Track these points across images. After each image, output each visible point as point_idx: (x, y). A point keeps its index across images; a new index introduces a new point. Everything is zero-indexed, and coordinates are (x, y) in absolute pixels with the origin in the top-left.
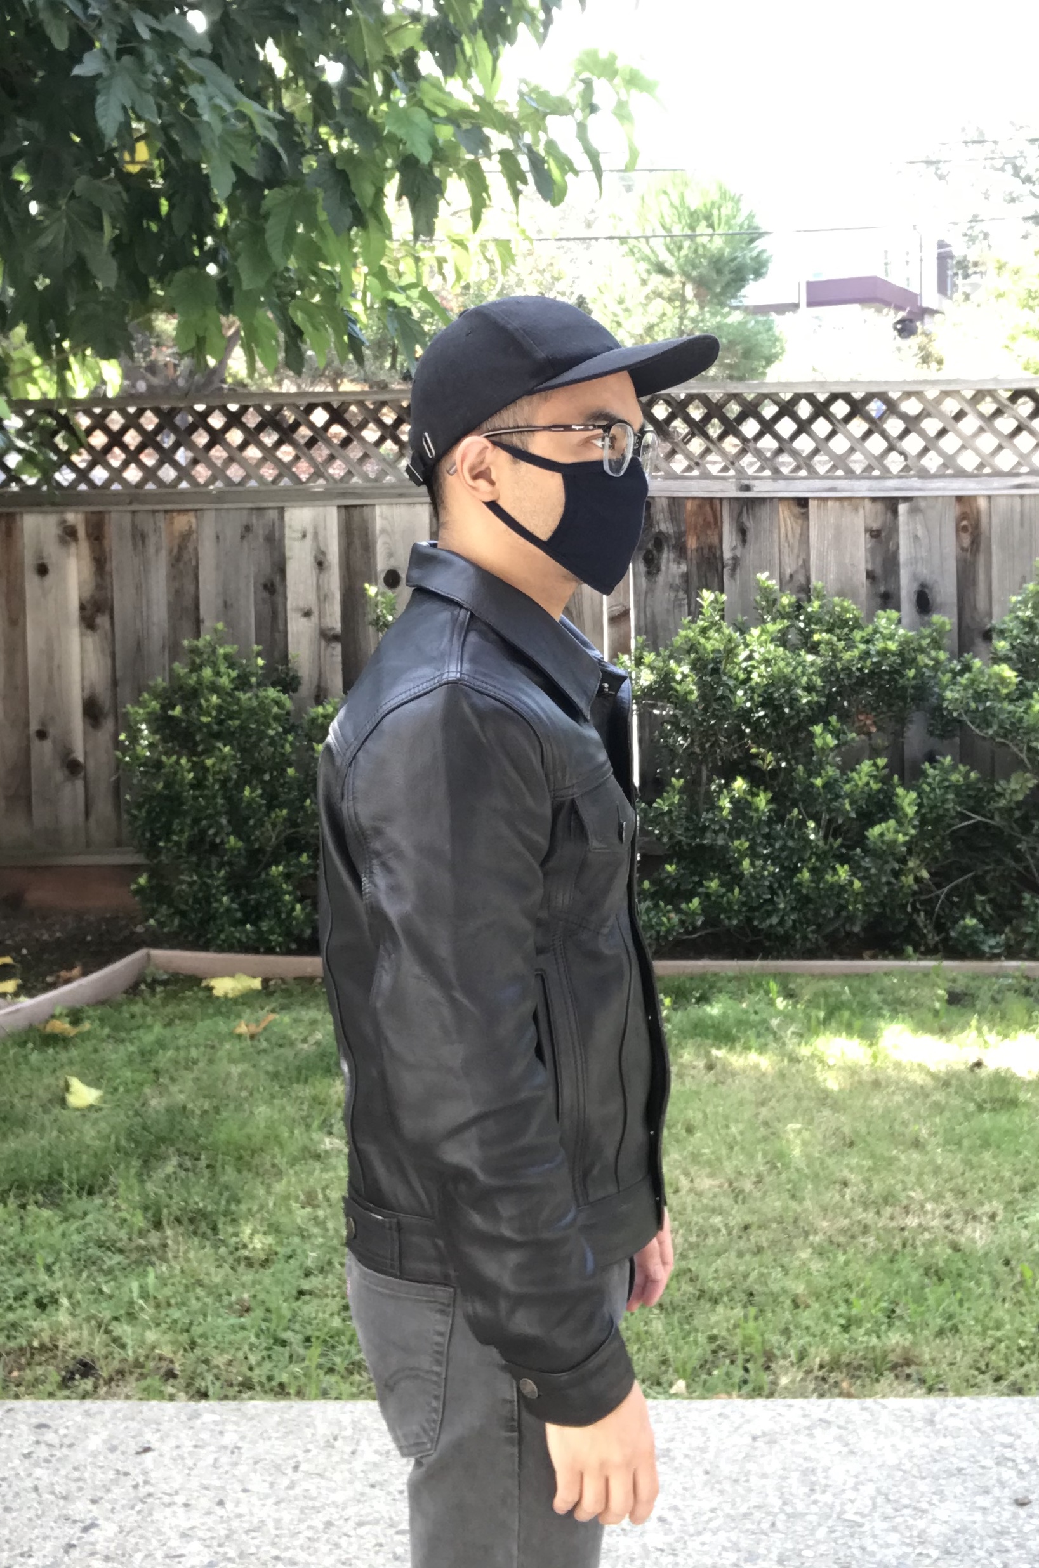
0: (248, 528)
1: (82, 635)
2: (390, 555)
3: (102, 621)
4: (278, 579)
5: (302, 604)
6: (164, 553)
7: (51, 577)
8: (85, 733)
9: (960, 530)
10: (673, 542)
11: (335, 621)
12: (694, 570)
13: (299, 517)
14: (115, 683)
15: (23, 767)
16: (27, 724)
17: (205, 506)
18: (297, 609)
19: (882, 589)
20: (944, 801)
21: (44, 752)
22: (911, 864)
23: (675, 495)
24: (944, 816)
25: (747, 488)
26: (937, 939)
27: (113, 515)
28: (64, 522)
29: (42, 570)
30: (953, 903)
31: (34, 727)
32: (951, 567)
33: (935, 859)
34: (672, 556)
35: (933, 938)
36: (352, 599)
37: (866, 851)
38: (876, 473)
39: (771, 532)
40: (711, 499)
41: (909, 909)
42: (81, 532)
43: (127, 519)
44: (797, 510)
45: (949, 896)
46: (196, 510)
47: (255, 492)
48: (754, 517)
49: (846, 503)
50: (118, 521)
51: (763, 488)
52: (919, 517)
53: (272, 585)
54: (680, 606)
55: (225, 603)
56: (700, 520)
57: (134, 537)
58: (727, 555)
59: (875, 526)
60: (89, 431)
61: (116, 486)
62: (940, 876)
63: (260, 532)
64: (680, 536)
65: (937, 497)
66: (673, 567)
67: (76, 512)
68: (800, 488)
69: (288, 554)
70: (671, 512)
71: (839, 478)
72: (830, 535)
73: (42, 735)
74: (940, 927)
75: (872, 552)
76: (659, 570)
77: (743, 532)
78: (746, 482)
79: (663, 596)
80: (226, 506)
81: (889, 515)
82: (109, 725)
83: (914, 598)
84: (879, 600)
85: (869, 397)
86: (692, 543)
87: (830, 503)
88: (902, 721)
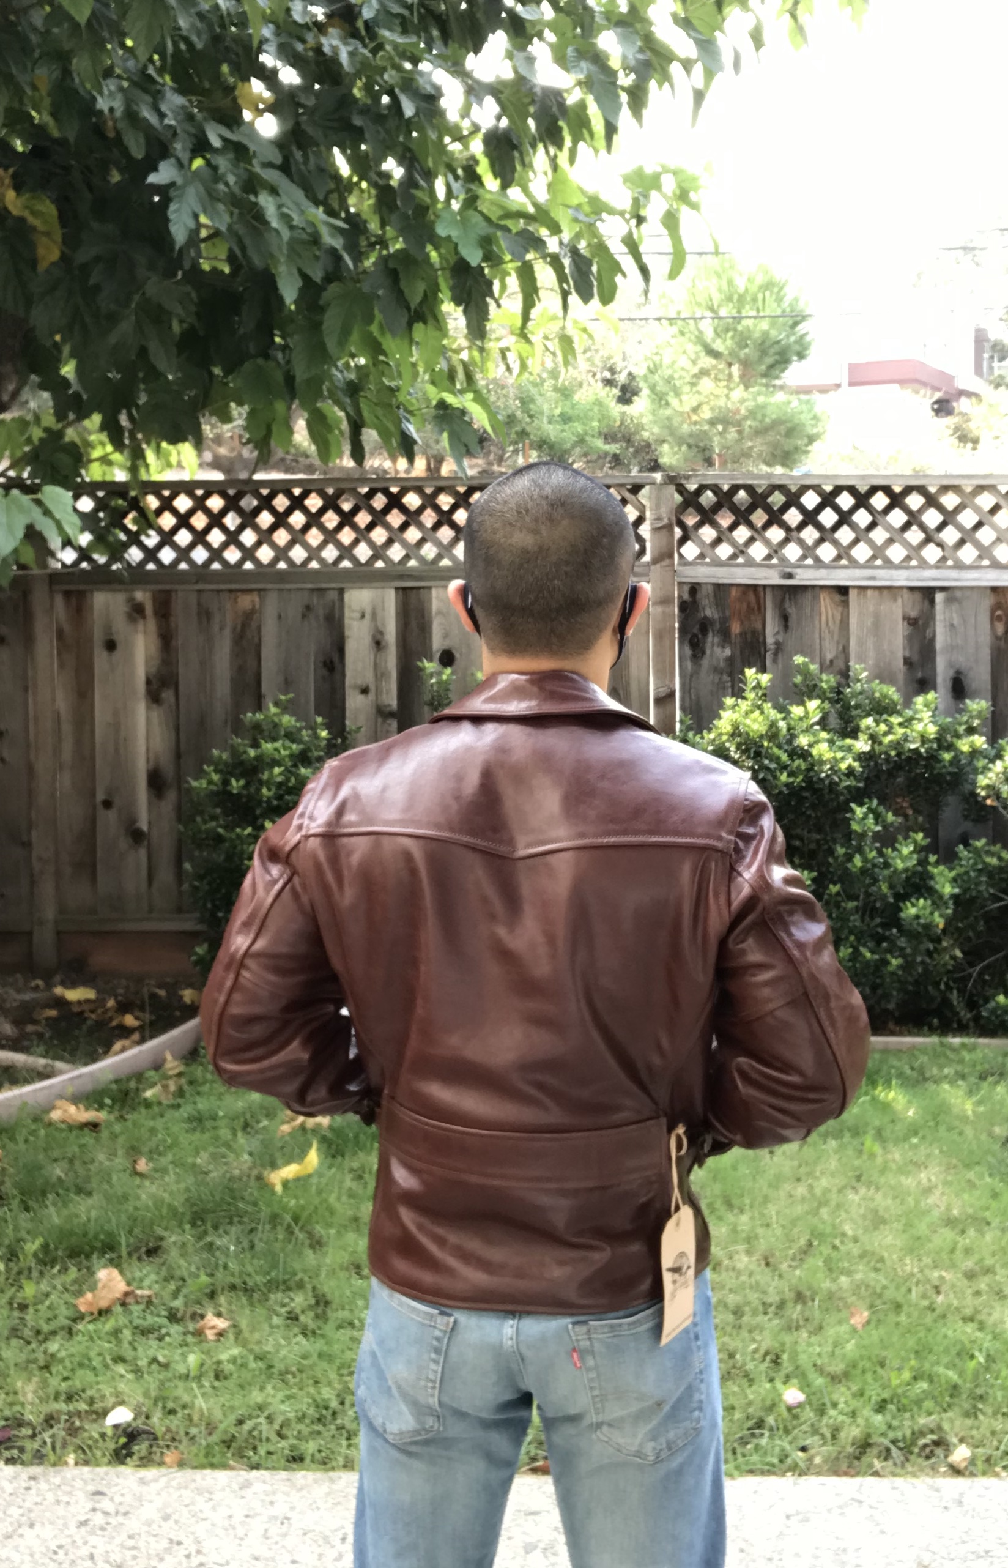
0: (308, 608)
1: (148, 708)
2: (446, 636)
3: (168, 695)
4: (336, 659)
5: (359, 682)
6: (227, 632)
7: (118, 654)
8: (150, 803)
9: (994, 619)
10: (718, 626)
11: (392, 700)
12: (738, 653)
13: (358, 598)
14: (178, 755)
15: (89, 835)
16: (93, 795)
17: (269, 586)
18: (355, 687)
19: (919, 675)
20: (977, 884)
21: (109, 821)
22: (945, 944)
23: (721, 581)
24: (976, 897)
25: (790, 576)
26: (969, 1016)
27: (180, 594)
28: (131, 600)
29: (111, 645)
30: (985, 982)
31: (100, 797)
32: (986, 654)
33: (969, 939)
34: (716, 640)
35: (966, 1015)
36: (409, 676)
37: (901, 930)
38: (914, 563)
39: (812, 617)
40: (755, 588)
41: (942, 987)
42: (149, 609)
43: (193, 599)
44: (838, 598)
45: (981, 974)
46: (259, 590)
47: (315, 572)
48: (796, 604)
49: (885, 592)
50: (184, 601)
51: (804, 577)
52: (955, 607)
53: (332, 662)
54: (724, 688)
55: (286, 680)
56: (745, 606)
57: (199, 614)
58: (770, 640)
59: (913, 614)
60: (159, 512)
61: (183, 566)
62: (973, 955)
63: (321, 612)
64: (725, 621)
65: (972, 588)
66: (718, 650)
67: (145, 590)
68: (840, 578)
69: (347, 633)
70: (715, 596)
71: (878, 567)
72: (869, 622)
73: (107, 804)
74: (972, 1005)
75: (909, 639)
76: (704, 653)
77: (785, 618)
78: (789, 570)
79: (706, 678)
80: (288, 586)
81: (926, 603)
82: (171, 796)
83: (949, 684)
84: (916, 686)
85: (908, 490)
86: (736, 628)
87: (869, 592)
88: (936, 805)
